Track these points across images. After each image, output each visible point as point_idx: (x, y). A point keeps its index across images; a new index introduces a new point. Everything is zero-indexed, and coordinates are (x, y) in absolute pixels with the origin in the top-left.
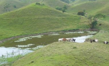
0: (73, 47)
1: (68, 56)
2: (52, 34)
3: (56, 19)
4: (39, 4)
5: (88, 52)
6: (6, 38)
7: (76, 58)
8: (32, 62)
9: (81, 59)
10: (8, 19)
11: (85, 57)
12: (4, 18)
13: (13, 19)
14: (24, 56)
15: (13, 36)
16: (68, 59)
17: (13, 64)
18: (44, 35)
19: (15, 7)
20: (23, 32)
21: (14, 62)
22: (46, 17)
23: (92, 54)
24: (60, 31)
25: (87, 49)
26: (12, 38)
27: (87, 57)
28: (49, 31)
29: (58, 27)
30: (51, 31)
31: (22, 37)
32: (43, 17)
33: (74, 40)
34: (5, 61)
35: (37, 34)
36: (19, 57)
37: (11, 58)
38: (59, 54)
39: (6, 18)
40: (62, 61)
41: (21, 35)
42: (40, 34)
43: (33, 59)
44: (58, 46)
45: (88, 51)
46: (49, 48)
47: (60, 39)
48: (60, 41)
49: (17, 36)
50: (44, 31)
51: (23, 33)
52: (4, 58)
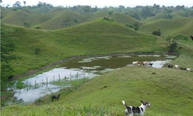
0: (151, 73)
1: (148, 83)
2: (122, 55)
3: (127, 38)
4: (107, 19)
5: (171, 80)
6: (68, 57)
7: (157, 86)
8: (106, 87)
9: (163, 87)
10: (70, 34)
11: (167, 84)
12: (65, 34)
13: (76, 35)
14: (91, 80)
15: (76, 55)
16: (148, 86)
17: (79, 88)
18: (113, 56)
19: (76, 21)
20: (87, 51)
21: (80, 86)
22: (115, 35)
23: (175, 82)
24: (131, 53)
25: (169, 75)
26: (75, 57)
27: (169, 85)
28: (118, 52)
29: (128, 48)
30: (121, 52)
31: (86, 58)
32: (111, 34)
33: (151, 65)
34: (68, 83)
35: (103, 55)
36: (85, 80)
37: (76, 81)
38: (137, 80)
39: (67, 34)
40: (142, 88)
41: (85, 55)
42: (107, 55)
43: (105, 84)
44: (133, 70)
45: (170, 78)
46: (122, 72)
47: (134, 63)
48: (135, 64)
49: (81, 55)
50: (113, 52)
51: (87, 53)
52: (67, 81)
